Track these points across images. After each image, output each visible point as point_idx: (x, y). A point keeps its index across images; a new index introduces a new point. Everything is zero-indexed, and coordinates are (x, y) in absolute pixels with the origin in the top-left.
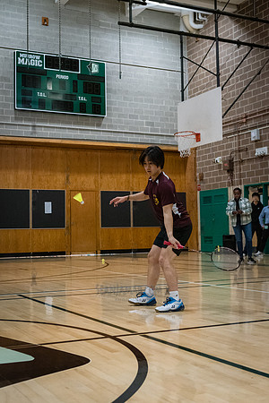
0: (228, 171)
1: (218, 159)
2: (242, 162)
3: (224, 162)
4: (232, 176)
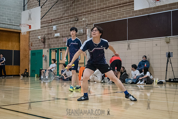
0: (43, 42)
1: (39, 37)
2: (49, 39)
3: (42, 38)
4: (45, 45)
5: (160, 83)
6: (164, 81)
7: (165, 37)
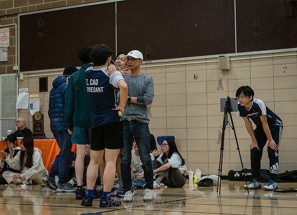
5: (206, 184)
6: (214, 177)
7: (217, 56)
